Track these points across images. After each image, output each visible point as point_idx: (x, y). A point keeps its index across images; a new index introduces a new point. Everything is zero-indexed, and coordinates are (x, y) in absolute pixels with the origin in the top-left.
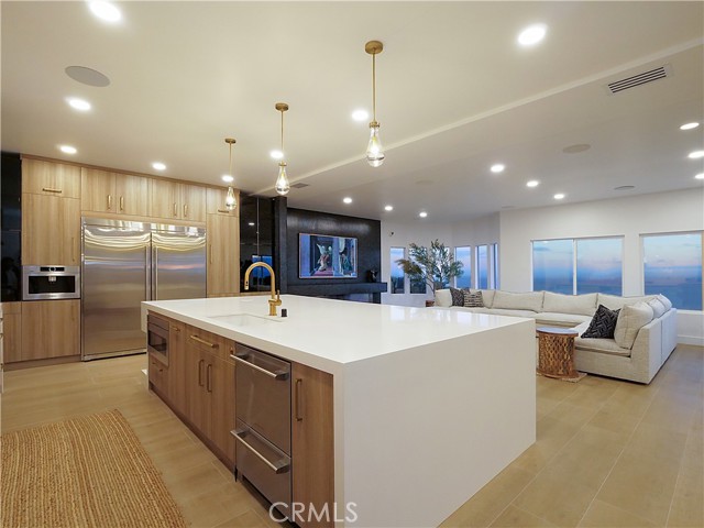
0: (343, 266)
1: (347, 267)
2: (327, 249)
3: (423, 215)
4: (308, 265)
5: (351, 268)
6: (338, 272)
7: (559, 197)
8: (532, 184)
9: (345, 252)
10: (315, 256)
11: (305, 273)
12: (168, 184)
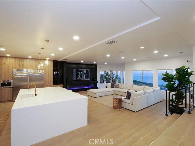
0: (85, 77)
1: (87, 77)
2: (81, 73)
3: (106, 63)
4: (75, 77)
5: (88, 77)
6: (84, 78)
7: (166, 55)
8: (156, 52)
9: (86, 73)
10: (77, 75)
11: (74, 79)
12: (35, 60)
